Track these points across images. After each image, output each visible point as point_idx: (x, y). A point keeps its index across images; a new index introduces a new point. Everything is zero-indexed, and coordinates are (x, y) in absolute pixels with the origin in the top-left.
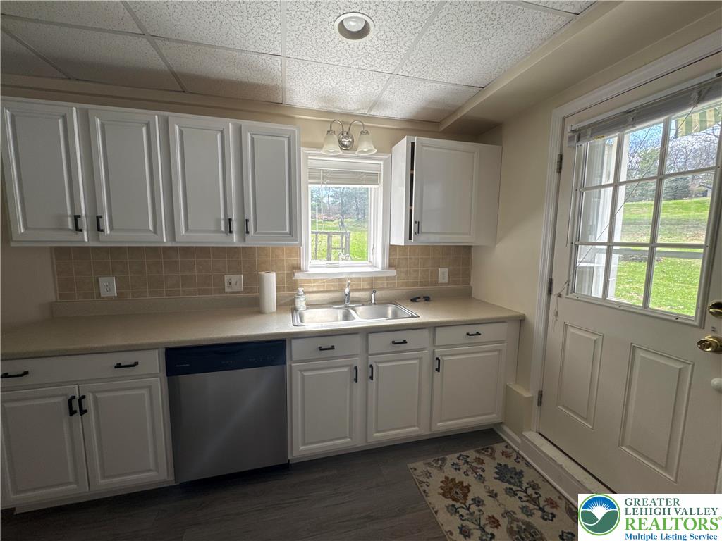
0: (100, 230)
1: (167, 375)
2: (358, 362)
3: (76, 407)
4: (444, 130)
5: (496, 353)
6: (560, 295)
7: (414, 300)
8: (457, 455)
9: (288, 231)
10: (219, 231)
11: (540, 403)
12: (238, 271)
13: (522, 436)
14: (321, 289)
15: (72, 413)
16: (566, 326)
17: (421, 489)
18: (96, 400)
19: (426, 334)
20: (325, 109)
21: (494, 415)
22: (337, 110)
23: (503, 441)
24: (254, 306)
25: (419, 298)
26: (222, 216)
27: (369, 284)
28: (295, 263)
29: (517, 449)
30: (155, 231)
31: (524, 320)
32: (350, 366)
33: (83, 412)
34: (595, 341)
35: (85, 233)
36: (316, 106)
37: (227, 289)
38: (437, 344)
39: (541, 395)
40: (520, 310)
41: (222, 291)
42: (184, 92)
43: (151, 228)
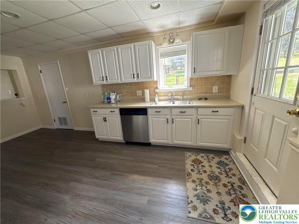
0: (107, 80)
1: (120, 115)
2: (169, 117)
3: (105, 120)
4: (215, 23)
5: (227, 120)
6: (255, 95)
7: (199, 99)
8: (205, 154)
9: (150, 76)
10: (131, 78)
11: (245, 142)
12: (140, 90)
13: (235, 154)
14: (165, 95)
15: (104, 121)
16: (256, 109)
17: (185, 159)
18: (108, 119)
19: (194, 110)
20: (163, 30)
21: (226, 145)
22: (167, 29)
23: (230, 155)
24: (143, 100)
25: (202, 98)
26: (132, 73)
27: (182, 93)
28: (156, 86)
29: (233, 158)
30: (118, 79)
31: (244, 107)
32: (166, 118)
33: (106, 121)
34: (263, 114)
35: (105, 81)
36: (160, 30)
37: (137, 95)
38: (198, 114)
39: (245, 138)
40: (242, 103)
41: (136, 95)
42: (123, 37)
43: (117, 78)
